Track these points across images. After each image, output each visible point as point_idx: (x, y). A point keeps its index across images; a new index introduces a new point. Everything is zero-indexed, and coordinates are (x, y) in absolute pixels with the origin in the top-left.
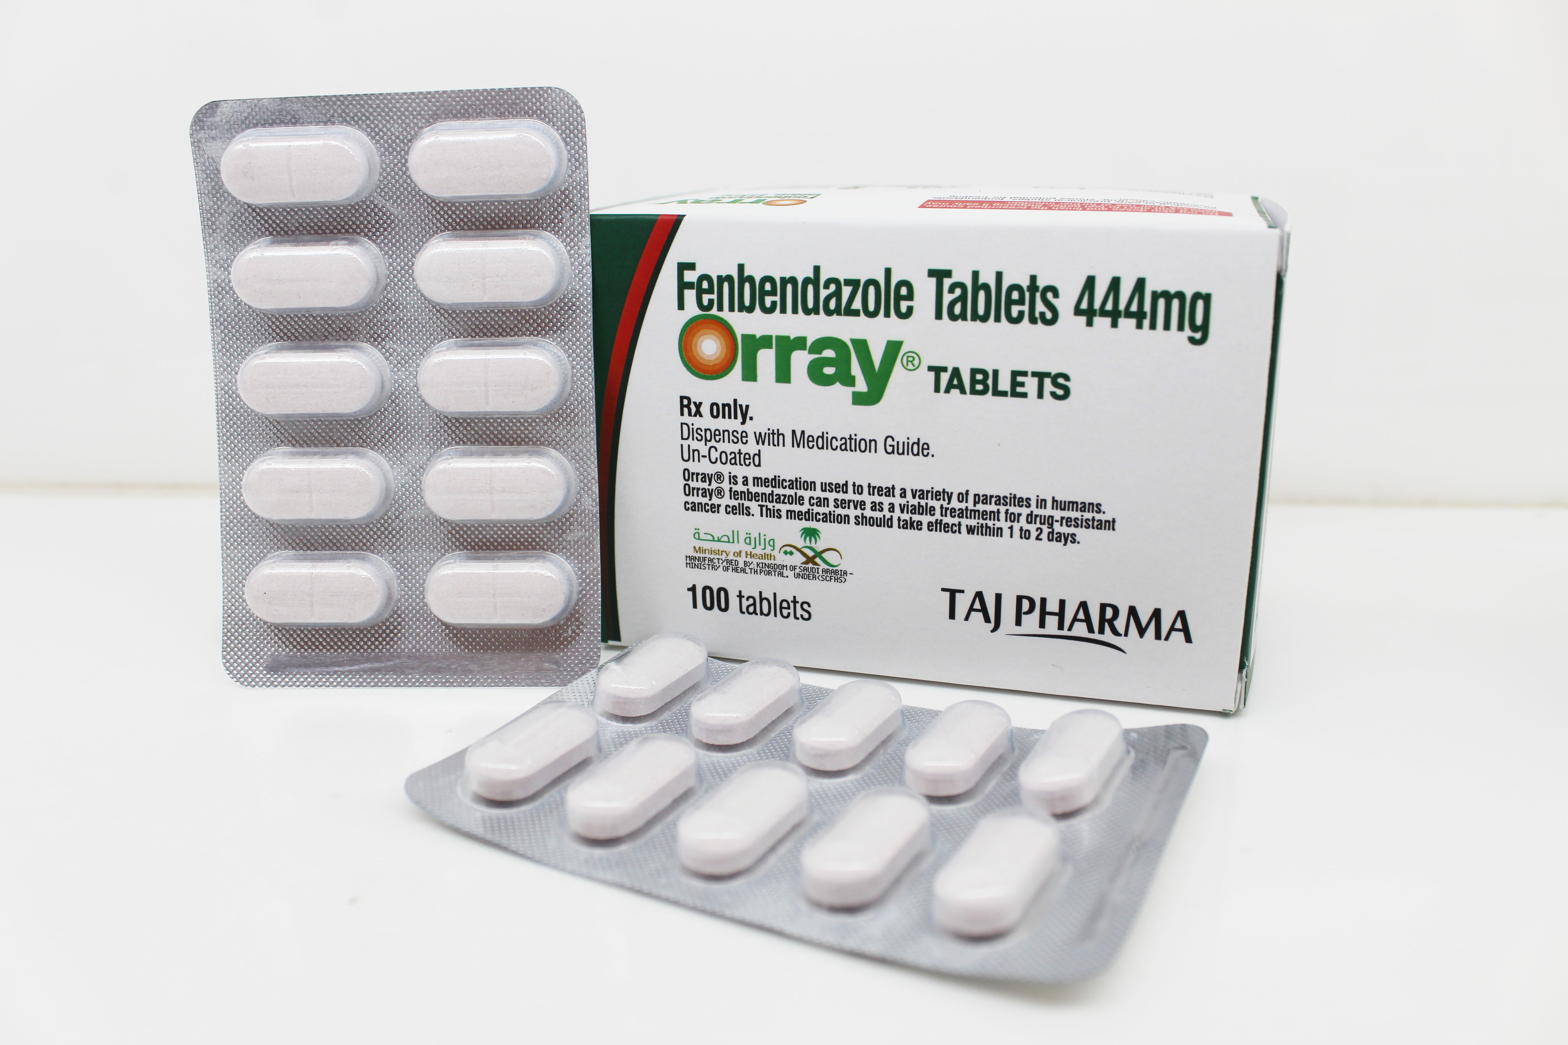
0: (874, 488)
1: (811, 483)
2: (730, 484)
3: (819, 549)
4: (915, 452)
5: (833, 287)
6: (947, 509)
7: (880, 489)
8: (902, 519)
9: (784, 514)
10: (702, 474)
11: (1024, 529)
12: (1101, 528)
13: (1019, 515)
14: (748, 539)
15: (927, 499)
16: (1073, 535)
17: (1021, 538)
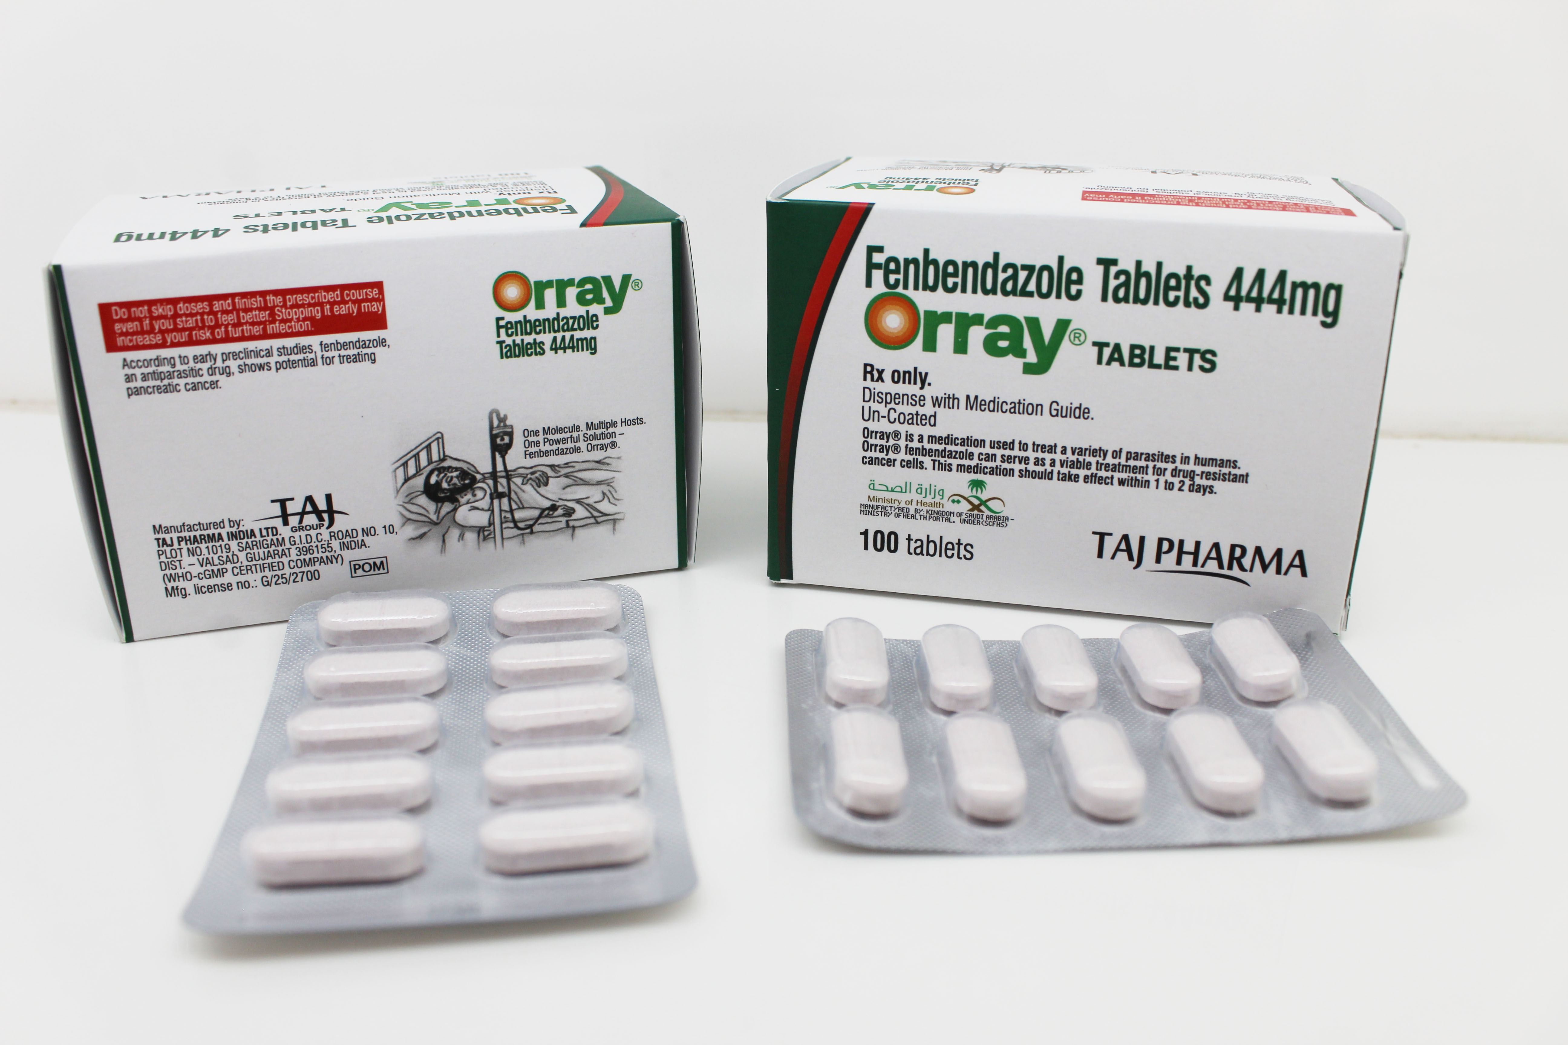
0: (1038, 445)
1: (981, 441)
2: (906, 441)
3: (984, 499)
4: (1077, 415)
5: (1010, 271)
6: (1102, 464)
7: (1044, 447)
8: (1061, 472)
9: (954, 468)
10: (880, 433)
11: (1169, 481)
12: (1236, 481)
13: (1165, 469)
14: (920, 489)
15: (1085, 455)
16: (1211, 487)
17: (1166, 489)
